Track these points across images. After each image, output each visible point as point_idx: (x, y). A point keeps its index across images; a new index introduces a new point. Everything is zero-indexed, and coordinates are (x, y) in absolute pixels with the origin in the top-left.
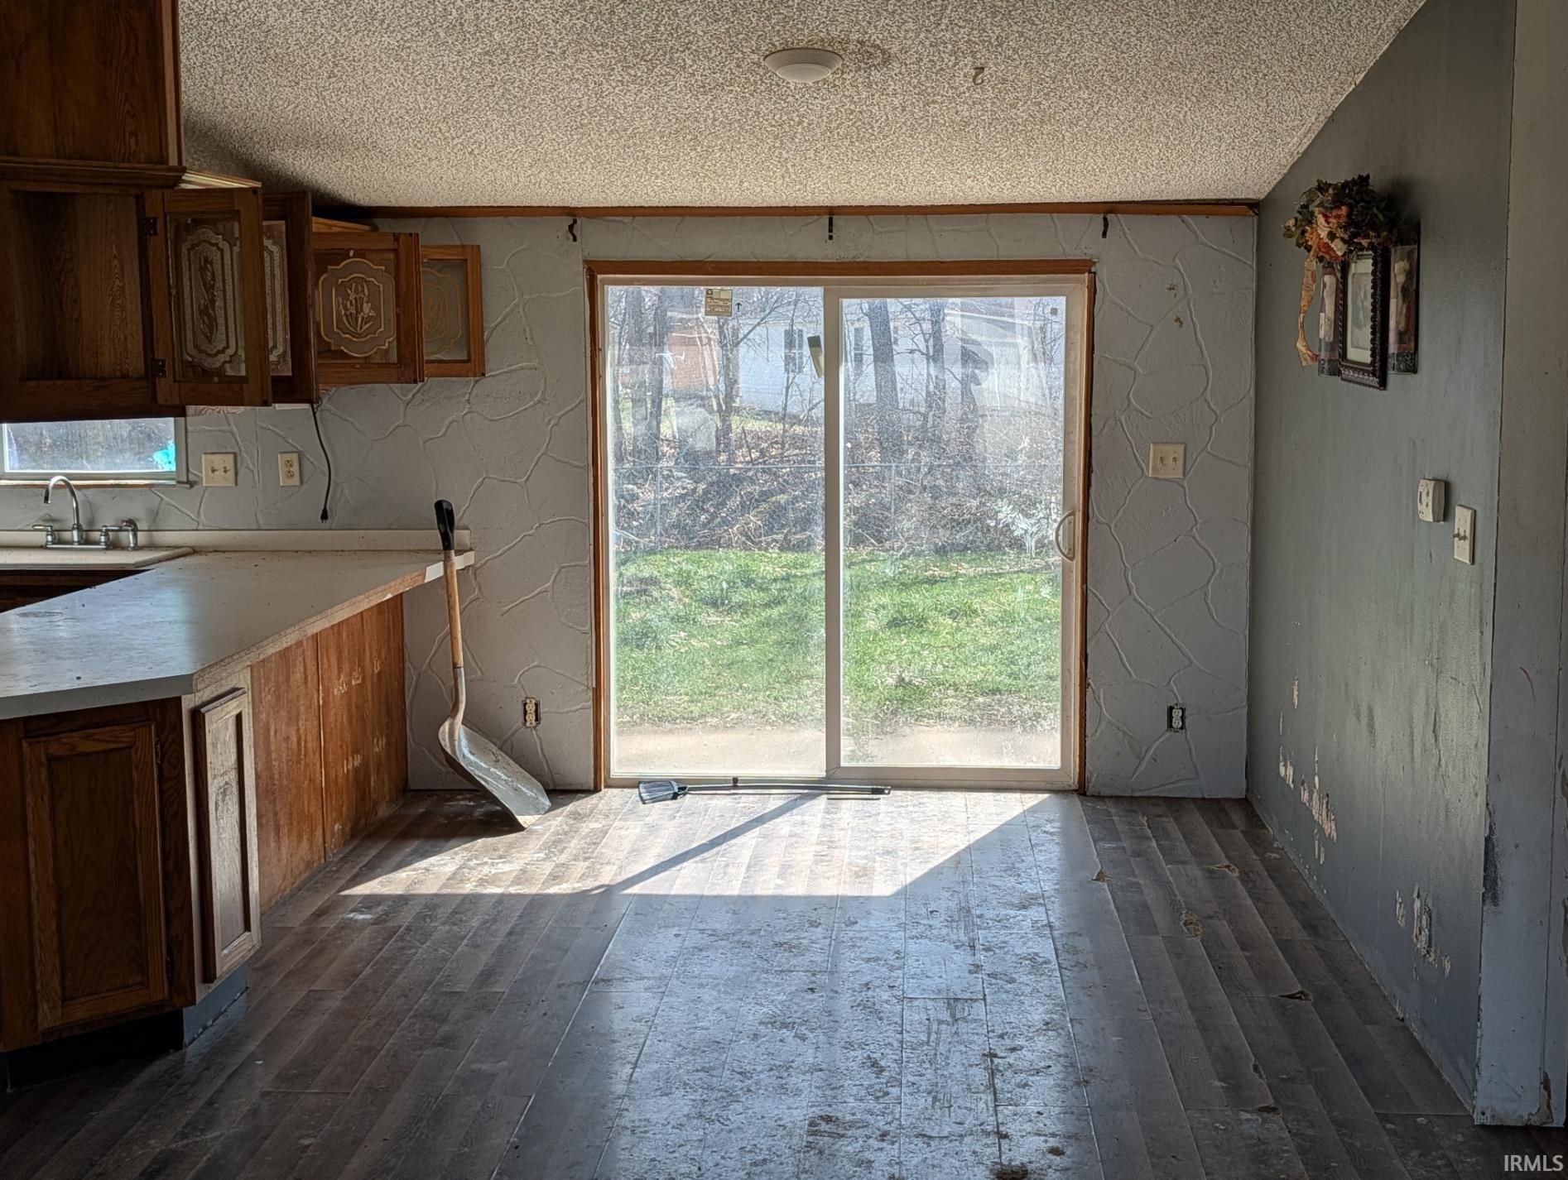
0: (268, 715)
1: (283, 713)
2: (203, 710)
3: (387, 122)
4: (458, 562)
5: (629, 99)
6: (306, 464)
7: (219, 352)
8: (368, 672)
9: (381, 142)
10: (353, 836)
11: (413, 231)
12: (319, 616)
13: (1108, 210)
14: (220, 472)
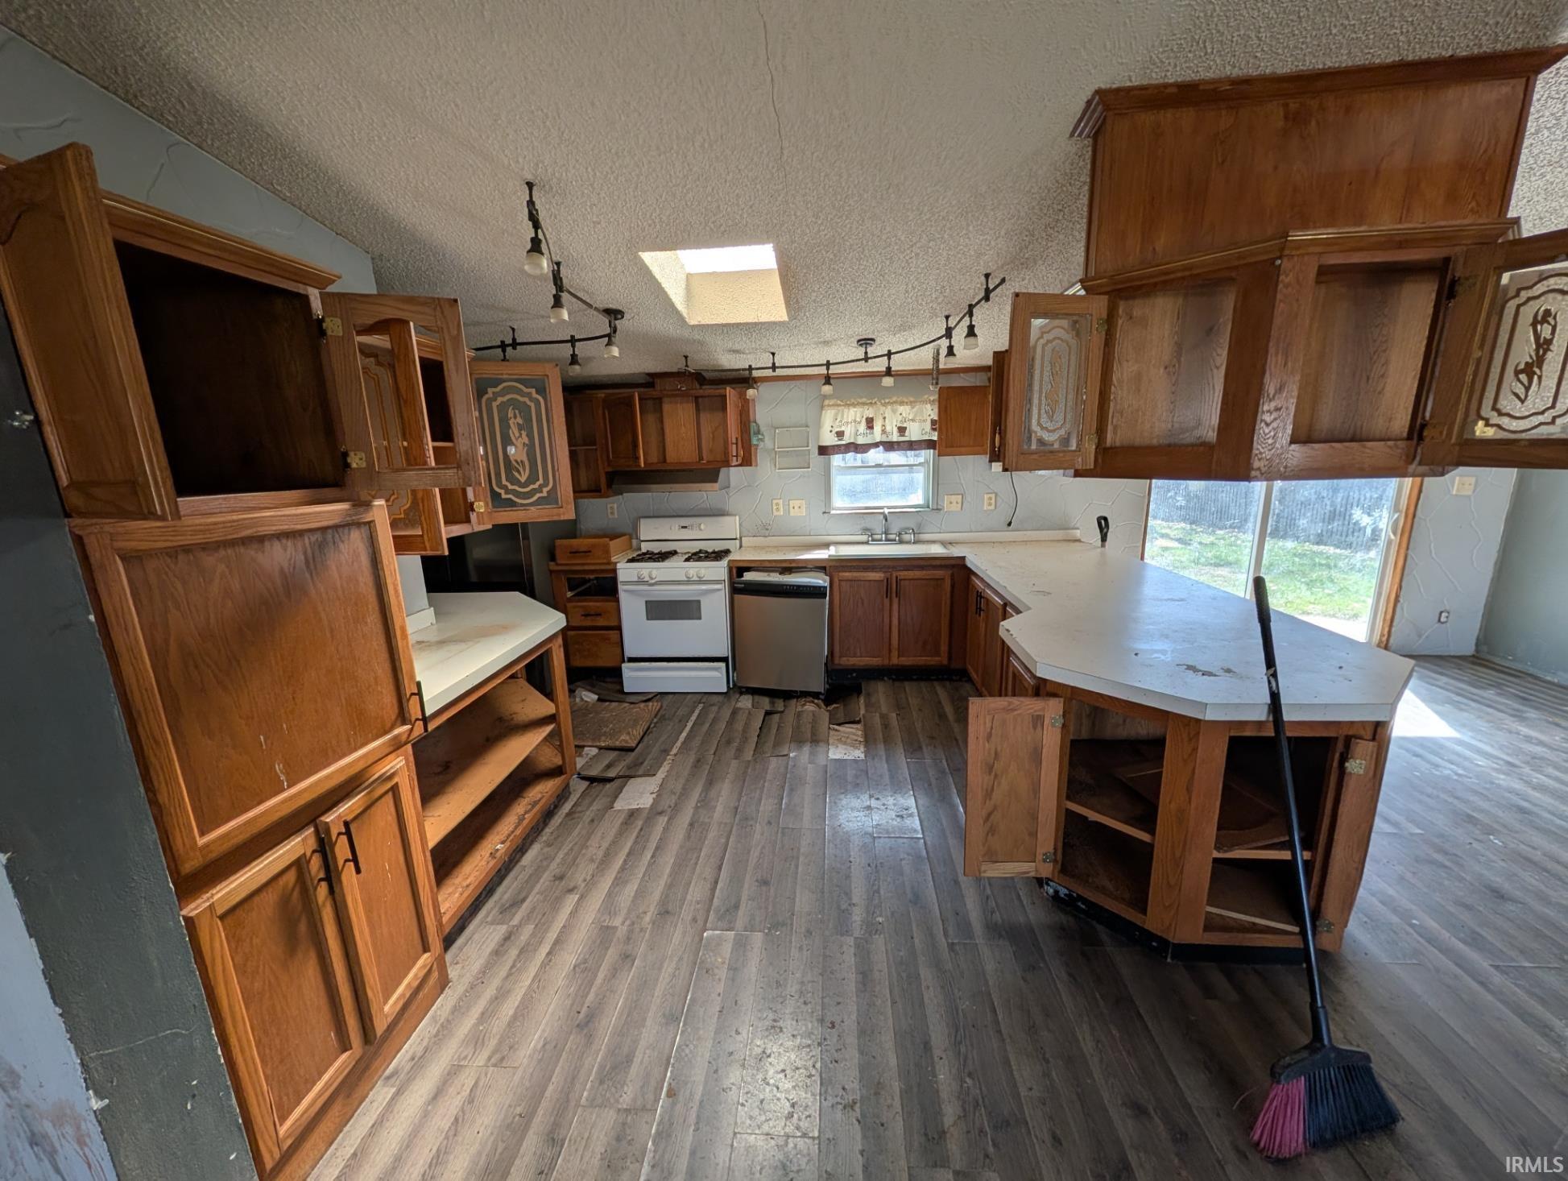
6: (999, 499)
14: (955, 504)
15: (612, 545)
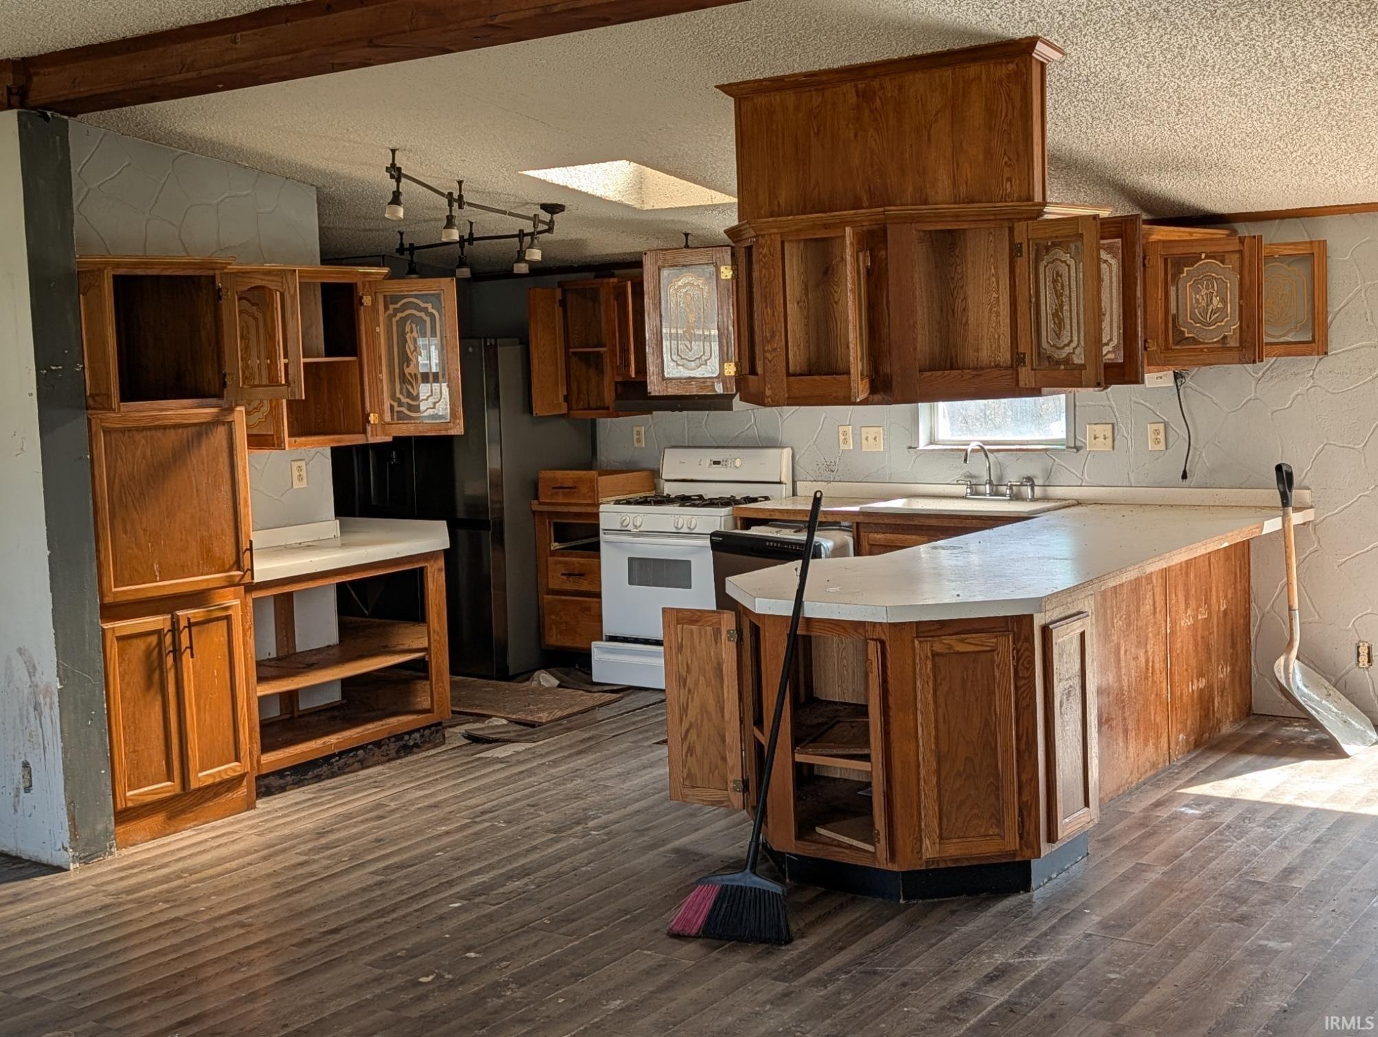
0: (1119, 638)
1: (1133, 637)
2: (1051, 627)
3: (1232, 145)
4: (1298, 518)
6: (1171, 433)
7: (1065, 345)
8: (1215, 607)
9: (1229, 161)
10: (1197, 745)
11: (1257, 234)
12: (1157, 558)
14: (1101, 439)
15: (604, 481)
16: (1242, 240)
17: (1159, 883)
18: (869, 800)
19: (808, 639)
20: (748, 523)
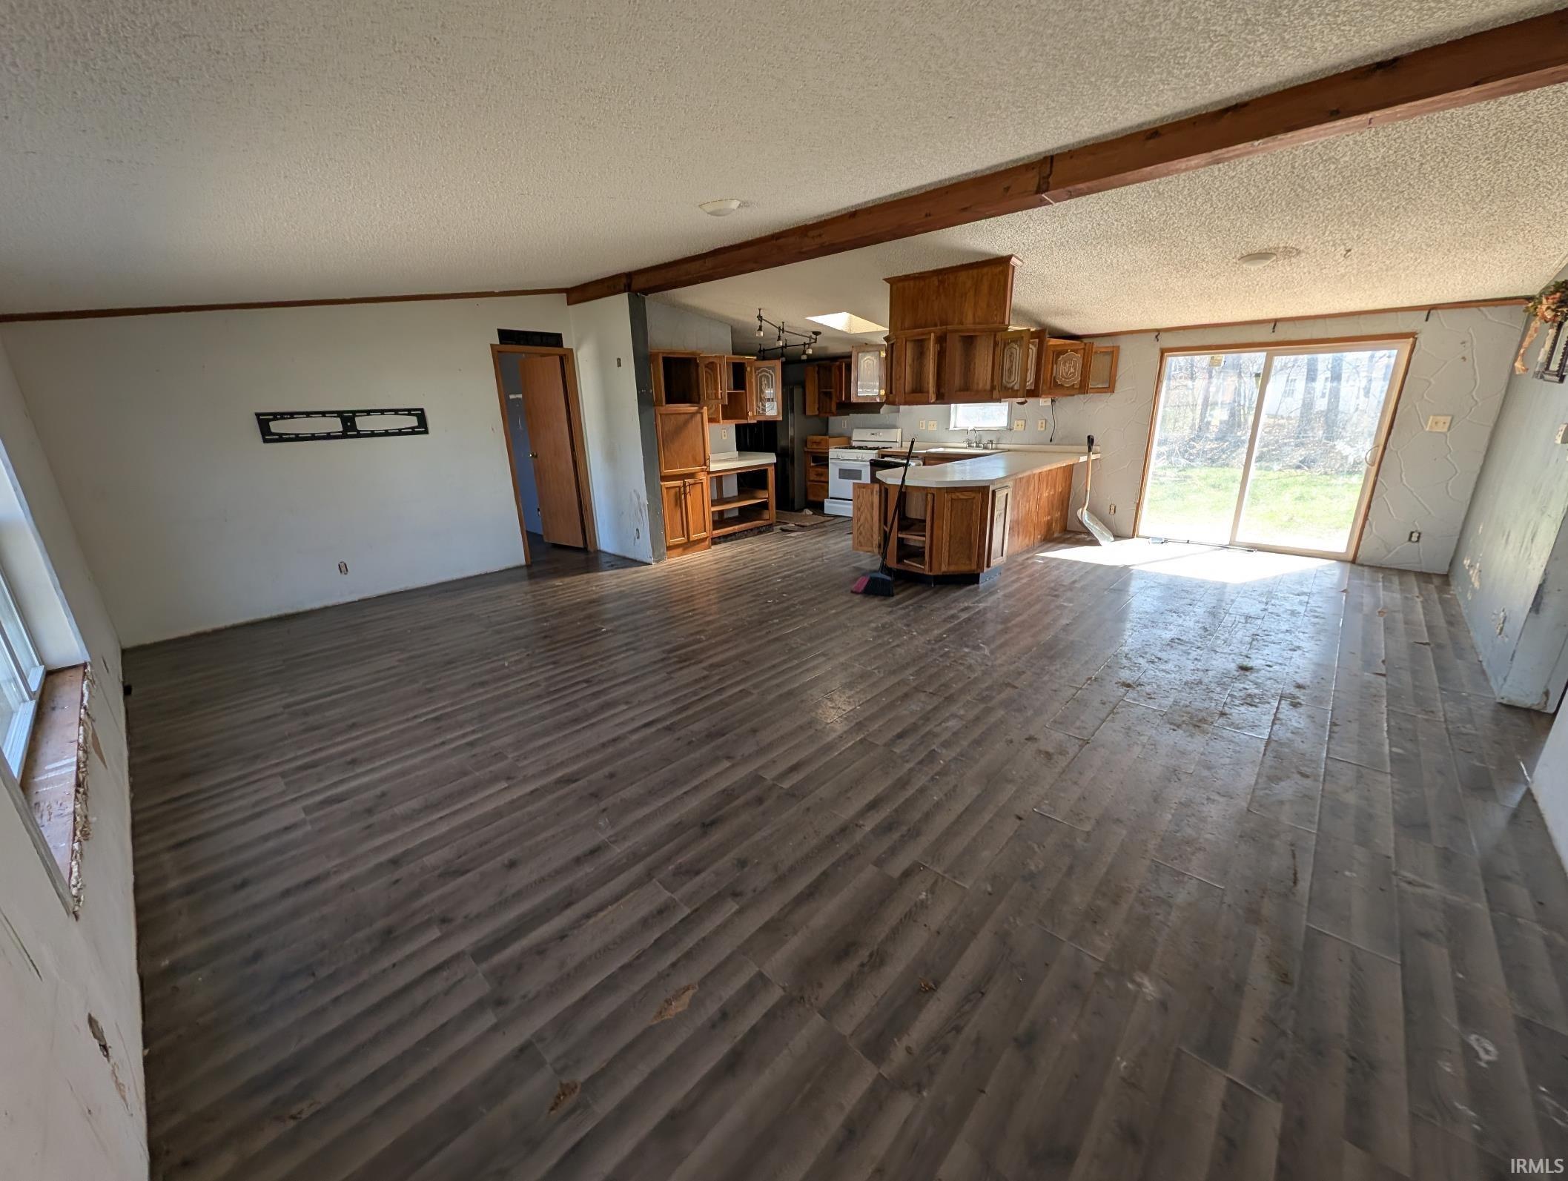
0: (1020, 498)
1: (1025, 498)
2: (996, 490)
4: (1093, 457)
5: (1179, 284)
6: (1048, 422)
7: (1012, 382)
8: (1057, 489)
10: (1045, 539)
11: (1091, 343)
13: (1431, 309)
14: (1019, 427)
15: (831, 440)
16: (1085, 344)
17: (1025, 584)
18: (924, 553)
19: (905, 493)
20: (883, 456)
